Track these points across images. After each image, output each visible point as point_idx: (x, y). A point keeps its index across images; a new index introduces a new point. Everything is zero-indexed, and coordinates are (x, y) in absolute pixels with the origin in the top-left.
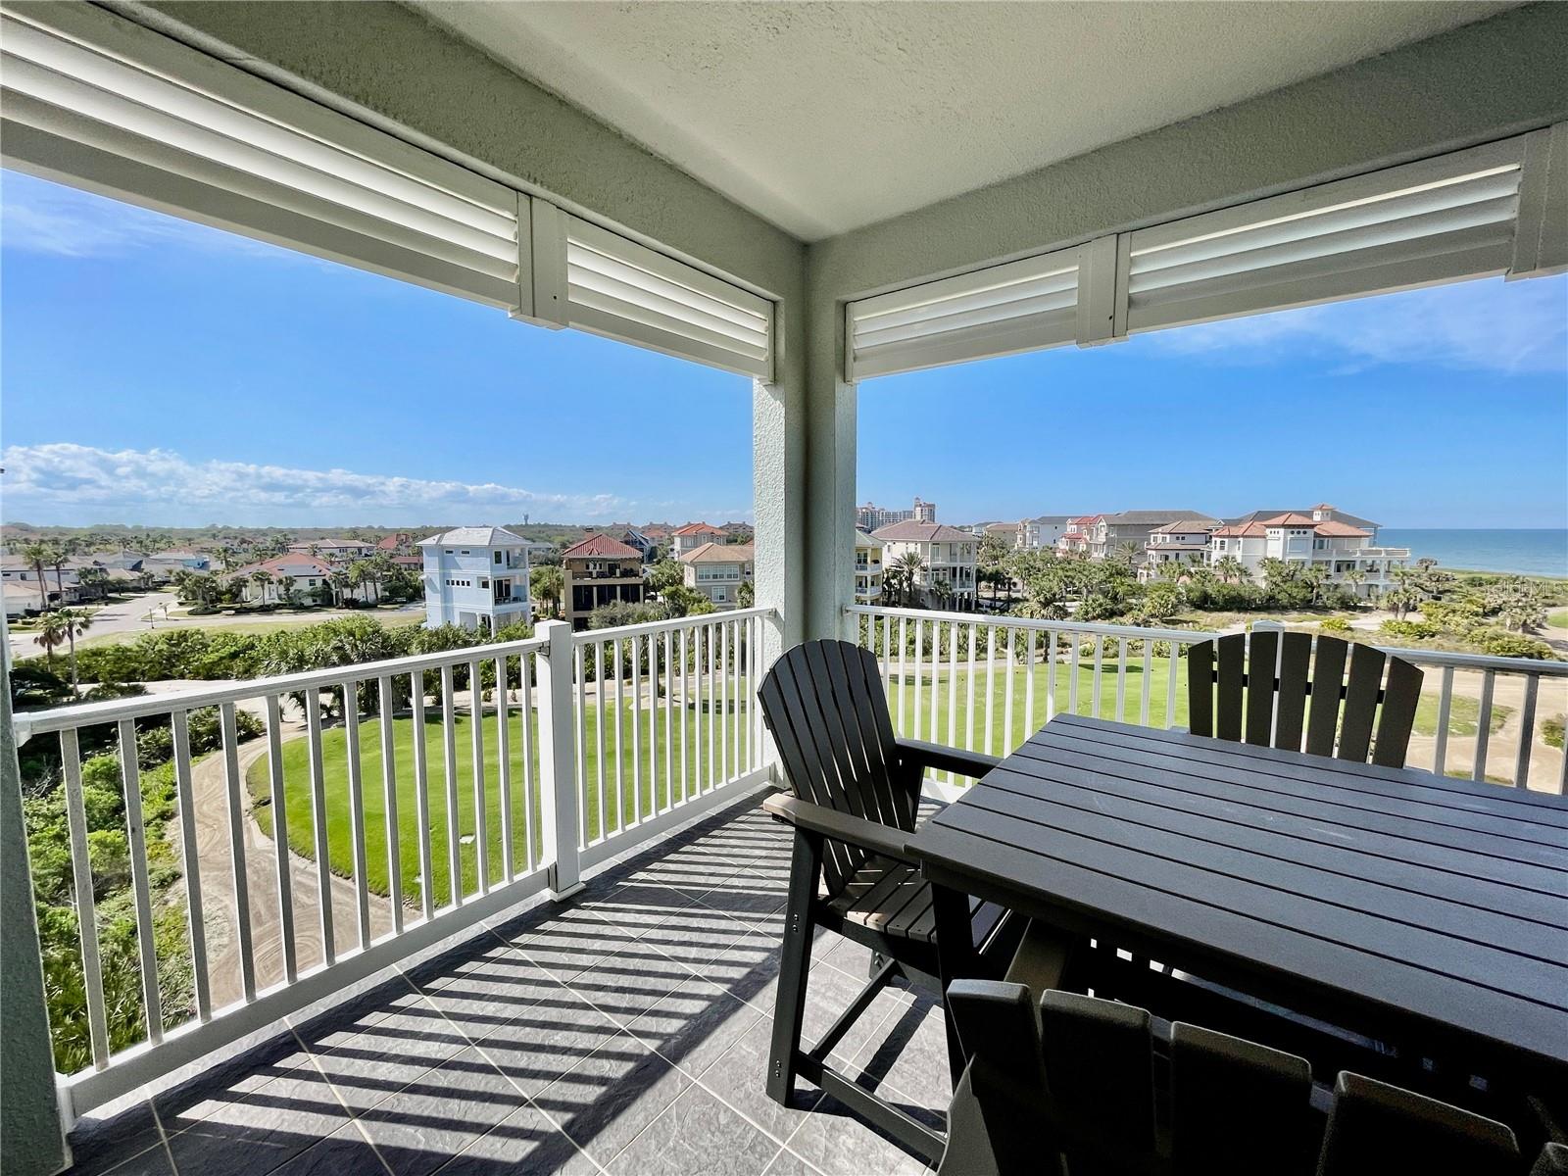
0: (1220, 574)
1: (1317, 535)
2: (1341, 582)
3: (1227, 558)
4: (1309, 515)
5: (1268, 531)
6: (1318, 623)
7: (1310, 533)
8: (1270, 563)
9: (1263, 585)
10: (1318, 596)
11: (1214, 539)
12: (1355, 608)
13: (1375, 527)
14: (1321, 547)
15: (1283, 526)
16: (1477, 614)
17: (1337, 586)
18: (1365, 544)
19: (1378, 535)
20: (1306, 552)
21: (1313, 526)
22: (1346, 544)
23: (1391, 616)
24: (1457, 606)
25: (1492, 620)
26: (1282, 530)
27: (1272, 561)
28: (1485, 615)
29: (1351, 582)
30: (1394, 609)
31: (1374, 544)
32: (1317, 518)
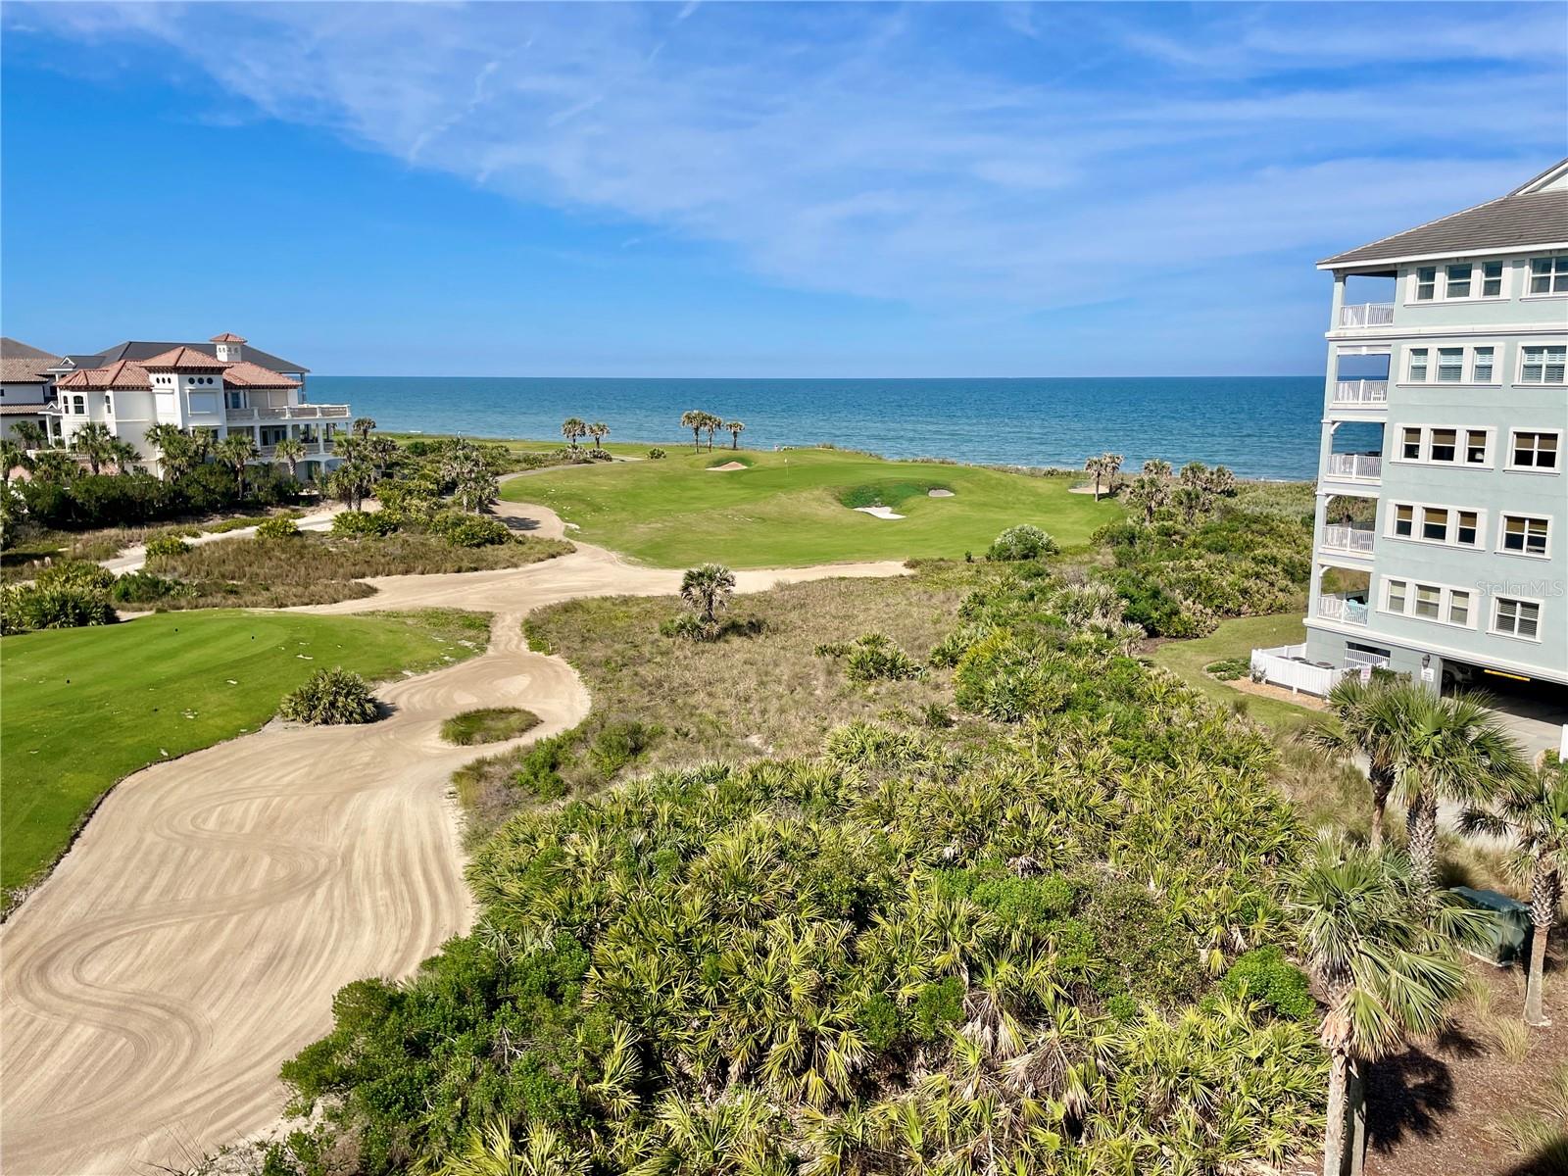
0: (85, 461)
1: (228, 385)
2: (273, 460)
3: (91, 428)
4: (210, 350)
5: (153, 377)
6: (253, 529)
7: (218, 380)
8: (164, 435)
9: (159, 473)
10: (246, 486)
11: (61, 394)
12: (297, 500)
13: (301, 371)
14: (236, 405)
15: (175, 369)
16: (432, 493)
17: (268, 467)
18: (293, 400)
19: (307, 386)
20: (214, 414)
21: (220, 370)
22: (272, 400)
23: (342, 508)
24: (412, 484)
25: (448, 499)
26: (174, 377)
27: (168, 430)
28: (441, 493)
29: (286, 459)
30: (345, 496)
31: (303, 399)
32: (222, 356)
